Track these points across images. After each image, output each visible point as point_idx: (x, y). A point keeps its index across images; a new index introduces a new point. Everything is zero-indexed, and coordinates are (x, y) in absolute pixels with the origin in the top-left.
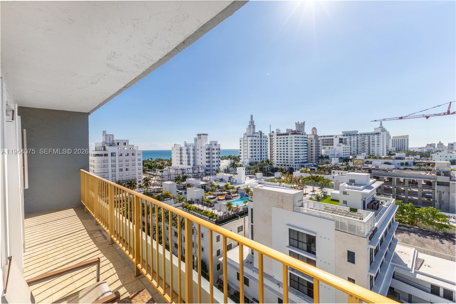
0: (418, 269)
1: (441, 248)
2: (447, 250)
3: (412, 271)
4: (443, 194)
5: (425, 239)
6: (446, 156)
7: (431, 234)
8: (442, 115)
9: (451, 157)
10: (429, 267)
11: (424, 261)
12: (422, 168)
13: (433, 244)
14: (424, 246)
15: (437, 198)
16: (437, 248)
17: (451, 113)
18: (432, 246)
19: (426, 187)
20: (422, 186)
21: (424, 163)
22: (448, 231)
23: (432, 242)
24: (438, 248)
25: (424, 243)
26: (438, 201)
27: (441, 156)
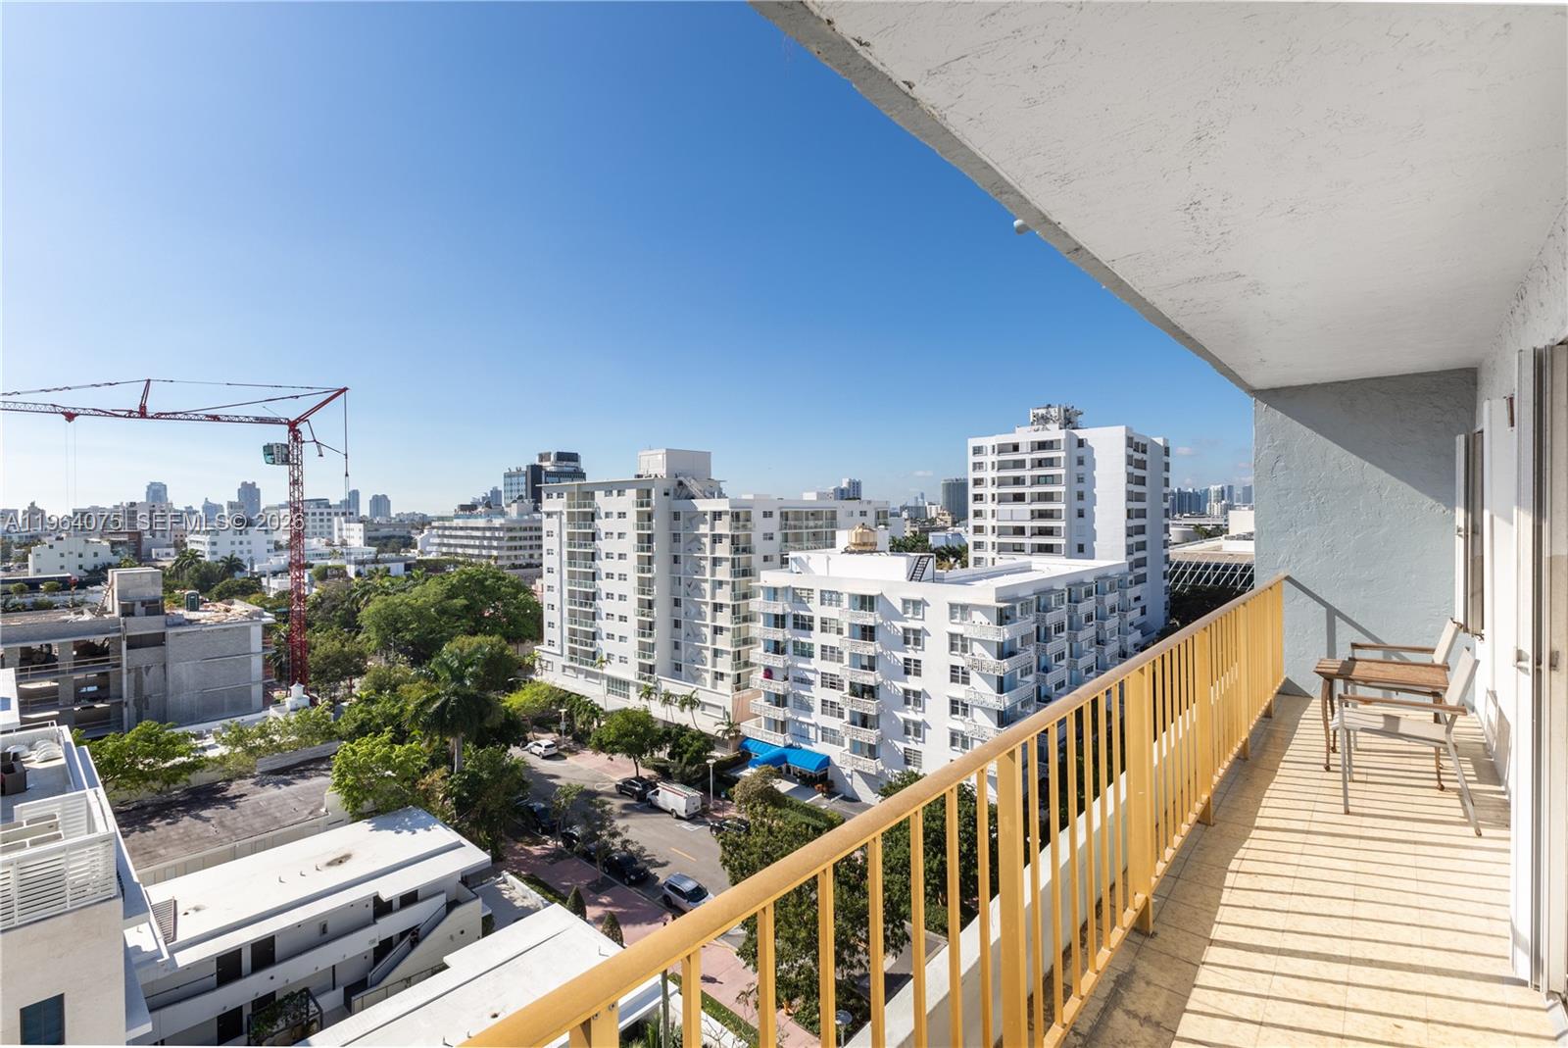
0: (174, 939)
1: (202, 838)
2: (220, 836)
3: (162, 957)
4: (147, 674)
5: (147, 836)
6: (81, 551)
7: (155, 812)
8: (121, 416)
9: (96, 555)
10: (200, 913)
11: (175, 902)
12: (12, 601)
13: (176, 837)
14: (155, 857)
15: (128, 691)
16: (192, 844)
17: (150, 415)
18: (177, 845)
19: (86, 663)
20: (75, 664)
21: (19, 581)
22: (198, 779)
23: (172, 833)
24: (196, 843)
25: (149, 850)
26: (131, 702)
27: (62, 555)
